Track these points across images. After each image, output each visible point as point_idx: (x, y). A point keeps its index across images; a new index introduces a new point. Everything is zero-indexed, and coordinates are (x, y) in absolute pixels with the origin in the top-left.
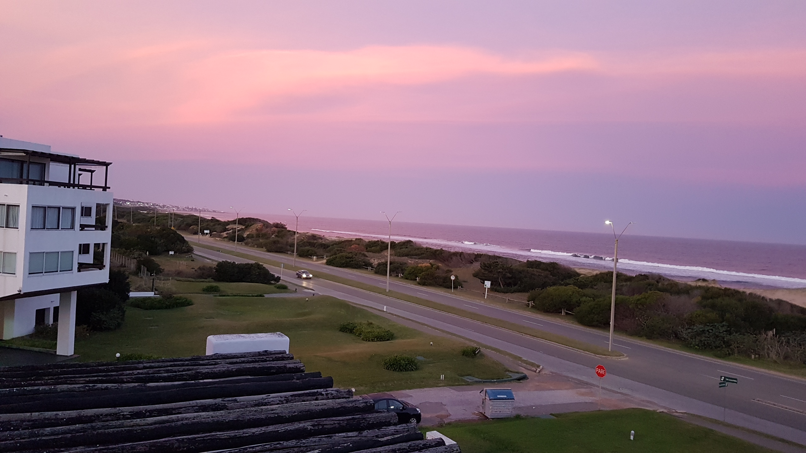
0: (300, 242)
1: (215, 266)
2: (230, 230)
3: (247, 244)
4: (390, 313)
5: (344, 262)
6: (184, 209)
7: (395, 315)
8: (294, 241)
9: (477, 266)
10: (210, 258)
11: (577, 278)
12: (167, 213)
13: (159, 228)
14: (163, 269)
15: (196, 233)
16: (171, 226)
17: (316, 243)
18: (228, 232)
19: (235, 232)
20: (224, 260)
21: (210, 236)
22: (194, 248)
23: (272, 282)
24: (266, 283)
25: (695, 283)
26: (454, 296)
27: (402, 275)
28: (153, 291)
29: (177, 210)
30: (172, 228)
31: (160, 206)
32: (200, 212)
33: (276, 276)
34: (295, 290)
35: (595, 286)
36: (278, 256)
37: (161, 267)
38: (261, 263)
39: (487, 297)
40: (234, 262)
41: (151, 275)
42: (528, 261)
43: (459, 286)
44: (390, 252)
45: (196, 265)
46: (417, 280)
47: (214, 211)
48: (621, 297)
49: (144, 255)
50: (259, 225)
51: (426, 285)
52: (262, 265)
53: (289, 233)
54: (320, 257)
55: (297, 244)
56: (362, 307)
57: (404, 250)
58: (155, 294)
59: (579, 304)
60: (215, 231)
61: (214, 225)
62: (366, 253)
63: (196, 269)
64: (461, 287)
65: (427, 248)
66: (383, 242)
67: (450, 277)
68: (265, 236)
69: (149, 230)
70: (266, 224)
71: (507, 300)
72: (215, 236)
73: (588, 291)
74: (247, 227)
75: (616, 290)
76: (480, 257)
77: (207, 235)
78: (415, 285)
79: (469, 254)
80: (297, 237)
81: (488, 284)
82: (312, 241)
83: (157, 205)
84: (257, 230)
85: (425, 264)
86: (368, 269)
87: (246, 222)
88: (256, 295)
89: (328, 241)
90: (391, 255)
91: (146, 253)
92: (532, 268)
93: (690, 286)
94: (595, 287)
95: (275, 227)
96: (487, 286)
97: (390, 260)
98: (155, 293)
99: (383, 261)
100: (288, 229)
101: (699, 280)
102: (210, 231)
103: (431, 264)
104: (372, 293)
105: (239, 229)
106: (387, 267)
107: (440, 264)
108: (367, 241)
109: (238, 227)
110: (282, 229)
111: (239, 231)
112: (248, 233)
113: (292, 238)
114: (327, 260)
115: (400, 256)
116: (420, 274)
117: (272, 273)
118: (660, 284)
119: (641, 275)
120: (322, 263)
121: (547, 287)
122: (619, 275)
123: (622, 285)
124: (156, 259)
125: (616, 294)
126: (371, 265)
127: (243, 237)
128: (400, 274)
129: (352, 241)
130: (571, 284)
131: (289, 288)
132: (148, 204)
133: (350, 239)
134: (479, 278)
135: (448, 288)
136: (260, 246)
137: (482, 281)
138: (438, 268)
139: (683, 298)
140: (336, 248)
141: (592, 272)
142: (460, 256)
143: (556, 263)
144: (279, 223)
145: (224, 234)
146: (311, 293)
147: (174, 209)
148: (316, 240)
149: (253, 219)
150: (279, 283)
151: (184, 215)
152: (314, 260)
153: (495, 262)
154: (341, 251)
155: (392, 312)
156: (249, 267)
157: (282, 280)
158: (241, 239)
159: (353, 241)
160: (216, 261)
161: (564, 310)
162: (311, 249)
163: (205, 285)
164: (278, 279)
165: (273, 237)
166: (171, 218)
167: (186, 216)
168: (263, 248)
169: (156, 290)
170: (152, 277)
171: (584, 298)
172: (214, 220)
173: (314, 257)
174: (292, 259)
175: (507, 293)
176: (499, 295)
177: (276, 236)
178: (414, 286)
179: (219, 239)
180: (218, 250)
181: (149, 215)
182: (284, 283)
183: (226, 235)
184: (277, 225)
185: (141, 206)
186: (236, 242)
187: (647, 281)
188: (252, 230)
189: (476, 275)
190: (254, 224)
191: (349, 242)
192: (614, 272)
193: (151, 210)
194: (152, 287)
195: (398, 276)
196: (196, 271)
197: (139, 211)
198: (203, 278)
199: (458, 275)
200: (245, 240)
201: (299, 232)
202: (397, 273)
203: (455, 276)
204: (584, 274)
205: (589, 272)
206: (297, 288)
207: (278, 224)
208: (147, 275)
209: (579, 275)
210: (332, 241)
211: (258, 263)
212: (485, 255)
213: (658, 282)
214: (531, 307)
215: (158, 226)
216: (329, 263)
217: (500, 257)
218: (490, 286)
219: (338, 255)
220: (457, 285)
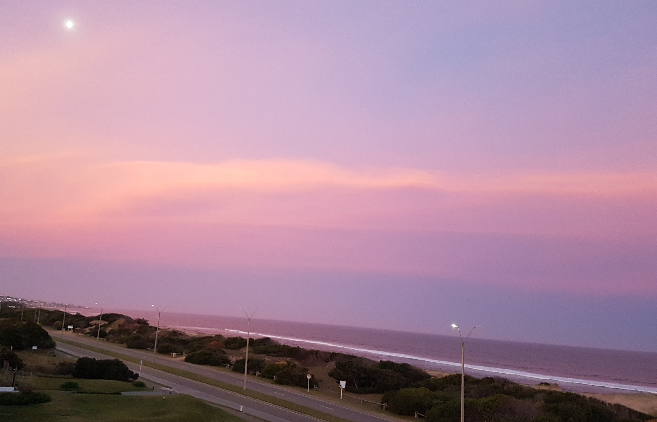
0: (161, 338)
1: (75, 362)
2: (93, 326)
3: (108, 340)
4: (246, 413)
5: (203, 358)
6: (50, 304)
7: (252, 416)
8: (155, 337)
9: (332, 365)
10: (71, 353)
11: (429, 380)
12: (34, 308)
13: (25, 323)
14: (26, 364)
15: (60, 329)
16: (36, 321)
17: (176, 339)
18: (91, 328)
19: (98, 328)
20: (85, 356)
21: (74, 331)
22: (56, 344)
23: (131, 379)
24: (124, 381)
25: (538, 386)
26: (310, 396)
27: (259, 373)
28: (13, 386)
29: (44, 306)
30: (38, 323)
31: (28, 301)
32: (66, 307)
33: (134, 373)
34: (152, 388)
35: (445, 388)
36: (139, 352)
37: (23, 362)
38: (120, 360)
39: (342, 398)
40: (94, 358)
41: (13, 370)
42: (381, 361)
43: (315, 385)
44: (249, 349)
45: (57, 361)
46: (274, 379)
47: (79, 307)
48: (470, 399)
49: (8, 350)
50: (122, 321)
51: (283, 384)
52: (121, 362)
53: (150, 329)
54: (179, 354)
55: (158, 340)
56: (218, 407)
57: (262, 347)
58: (15, 390)
59: (430, 406)
60: (79, 327)
61: (78, 321)
62: (225, 350)
63: (57, 364)
64: (317, 387)
65: (284, 346)
66: (242, 339)
67: (307, 376)
68: (127, 332)
69: (15, 325)
70: (128, 319)
71: (362, 401)
72: (78, 332)
73: (439, 393)
74: (110, 323)
75: (465, 393)
76: (335, 356)
77: (70, 331)
78: (272, 383)
79: (325, 353)
80: (159, 333)
81: (343, 384)
82: (172, 337)
83: (26, 301)
84: (119, 325)
85: (282, 362)
86: (226, 366)
87: (110, 318)
88: (113, 392)
89: (188, 337)
90: (249, 352)
91: (10, 348)
92: (386, 369)
93: (534, 389)
94: (446, 390)
95: (138, 323)
96: (342, 385)
97: (248, 357)
98: (15, 388)
99: (241, 358)
100: (149, 325)
101: (542, 383)
102: (74, 327)
103: (287, 361)
104: (229, 392)
105: (101, 324)
106: (245, 365)
107: (296, 363)
108: (227, 337)
109: (101, 323)
110: (145, 325)
111: (101, 326)
112: (110, 329)
113: (154, 334)
114: (186, 357)
115: (258, 354)
116: (277, 372)
117: (131, 370)
118: (505, 388)
119: (488, 378)
120: (181, 360)
121: (401, 389)
122: (467, 378)
123: (470, 388)
124: (19, 354)
125: (465, 397)
126: (229, 362)
127: (105, 332)
128: (257, 372)
129: (211, 337)
130: (422, 386)
131: (146, 386)
132: (17, 300)
133: (210, 336)
134: (334, 378)
135: (304, 387)
136: (121, 342)
137: (337, 381)
138: (294, 366)
139: (528, 402)
140: (195, 345)
141: (442, 374)
142: (316, 355)
143: (408, 365)
144: (142, 319)
145: (87, 330)
146: (168, 391)
147: (41, 304)
148: (176, 336)
149: (117, 315)
150: (137, 380)
151: (51, 310)
152: (173, 357)
153: (350, 362)
154: (200, 348)
155: (248, 413)
156: (108, 364)
157: (141, 377)
158: (103, 335)
159: (213, 337)
160: (76, 357)
161: (417, 412)
162: (171, 345)
163: (63, 381)
164: (137, 376)
165: (135, 333)
166: (37, 313)
167: (52, 311)
168: (123, 343)
169: (16, 385)
170: (14, 372)
171: (435, 401)
172: (78, 316)
173: (174, 354)
174: (151, 356)
175: (361, 393)
176: (354, 396)
177: (138, 332)
178: (271, 385)
179: (81, 334)
180: (80, 345)
181: (17, 310)
182: (142, 381)
183: (89, 331)
184: (139, 321)
185: (10, 301)
186: (98, 337)
187: (493, 384)
188: (115, 326)
189: (331, 375)
190: (116, 320)
191: (209, 339)
192: (462, 375)
193: (19, 305)
194: (12, 382)
195: (256, 374)
196: (56, 366)
197: (7, 306)
198: (63, 374)
199: (314, 374)
200: (107, 336)
201: (161, 328)
202: (254, 371)
203: (311, 375)
204: (435, 376)
205: (439, 374)
206: (154, 386)
207: (140, 319)
208: (9, 370)
209: (430, 376)
210: (193, 338)
211: (118, 359)
212: (340, 354)
213: (503, 385)
214: (385, 409)
215: (25, 321)
216: (187, 360)
217: (354, 357)
218: (345, 386)
219: (197, 352)
220: (314, 384)
